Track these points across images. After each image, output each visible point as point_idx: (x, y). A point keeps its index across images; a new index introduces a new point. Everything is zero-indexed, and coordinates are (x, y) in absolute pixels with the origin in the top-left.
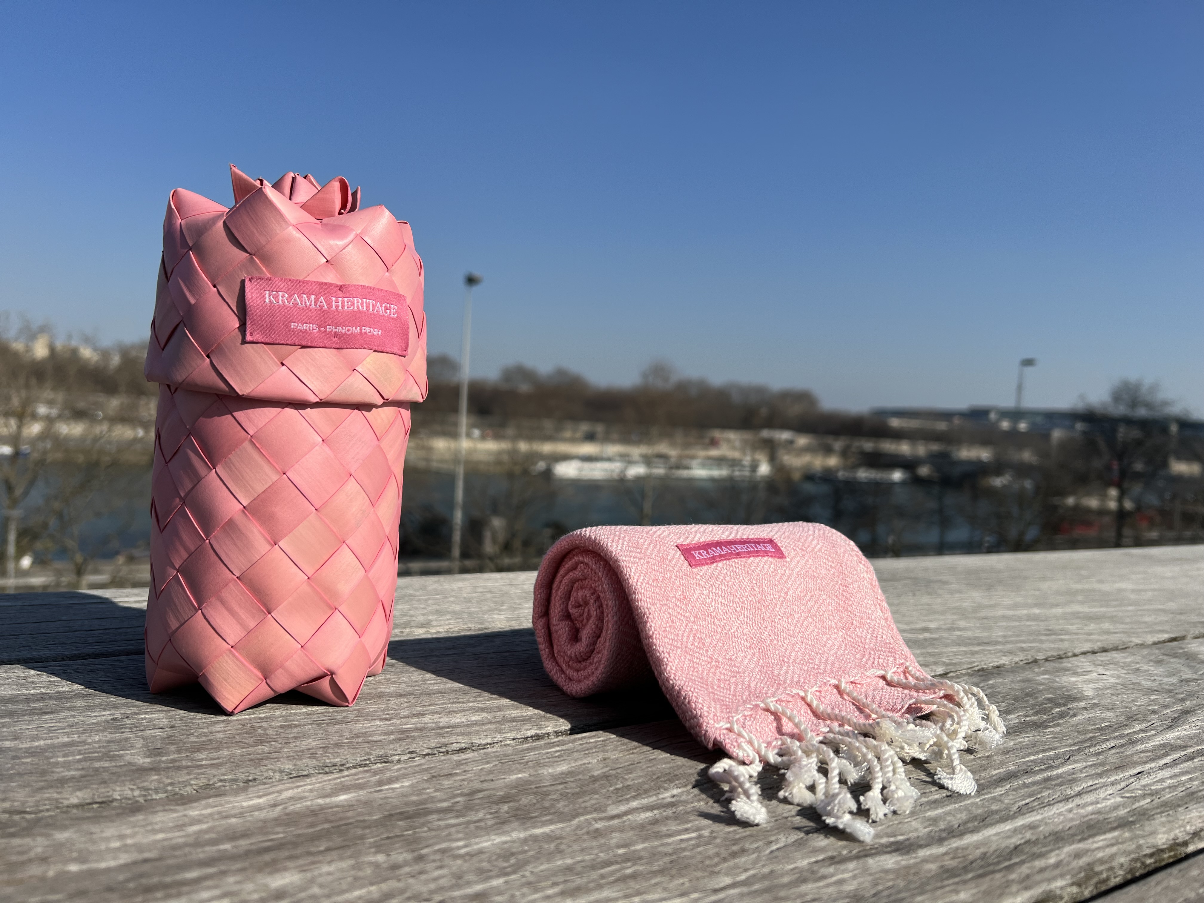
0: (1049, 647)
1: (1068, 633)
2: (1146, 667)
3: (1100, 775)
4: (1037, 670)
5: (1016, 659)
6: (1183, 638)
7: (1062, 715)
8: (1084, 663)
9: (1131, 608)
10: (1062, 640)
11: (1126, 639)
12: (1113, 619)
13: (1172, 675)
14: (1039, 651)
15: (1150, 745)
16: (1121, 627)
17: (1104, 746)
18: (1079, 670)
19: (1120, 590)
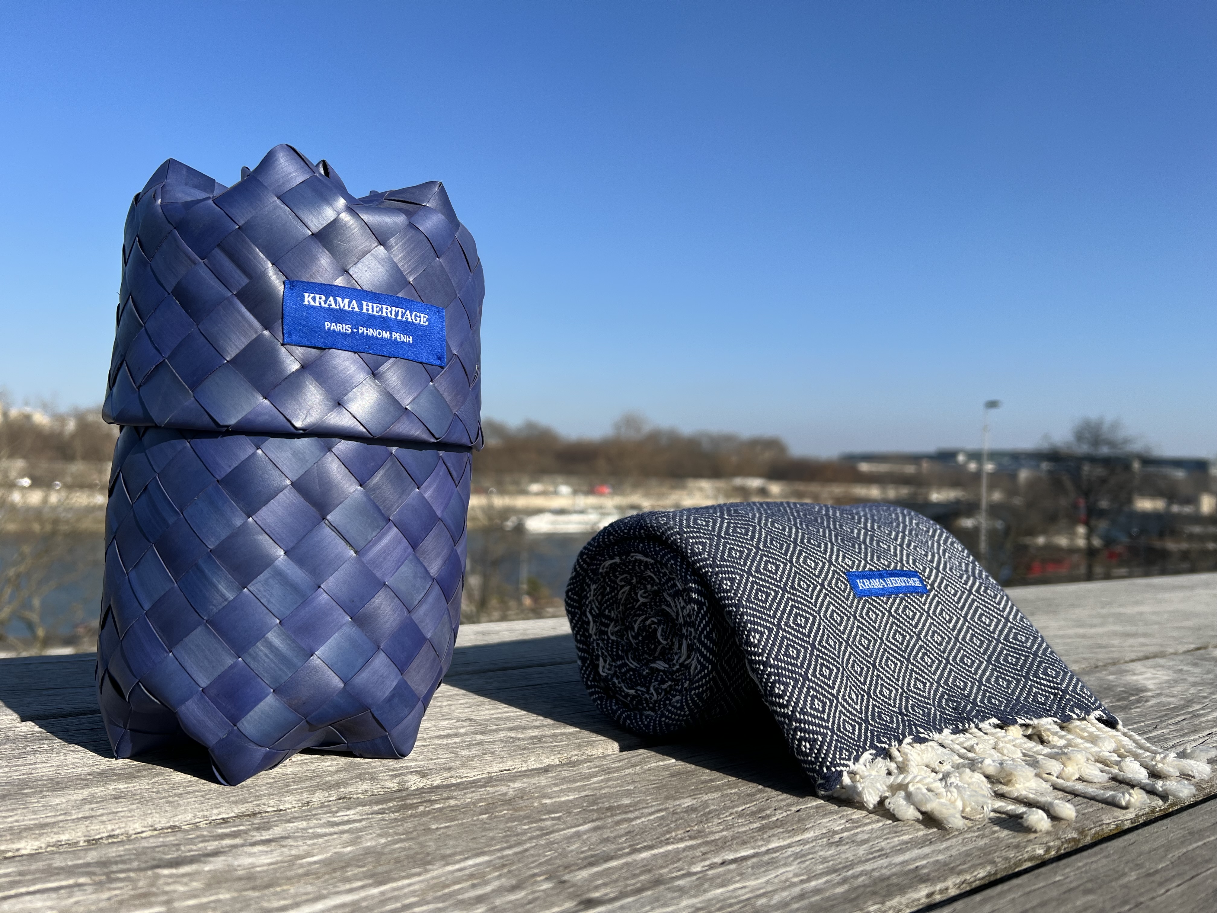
0: (1103, 656)
1: (1113, 646)
2: (1186, 668)
3: (1183, 736)
4: (1104, 672)
5: (1083, 666)
6: (1205, 648)
7: (1138, 701)
8: (1138, 667)
9: (1156, 627)
10: (1113, 652)
11: (1162, 649)
12: (1145, 635)
13: (1209, 672)
14: (1098, 660)
15: (1210, 717)
16: (1155, 641)
17: (1178, 719)
18: (1137, 672)
19: (1141, 613)
